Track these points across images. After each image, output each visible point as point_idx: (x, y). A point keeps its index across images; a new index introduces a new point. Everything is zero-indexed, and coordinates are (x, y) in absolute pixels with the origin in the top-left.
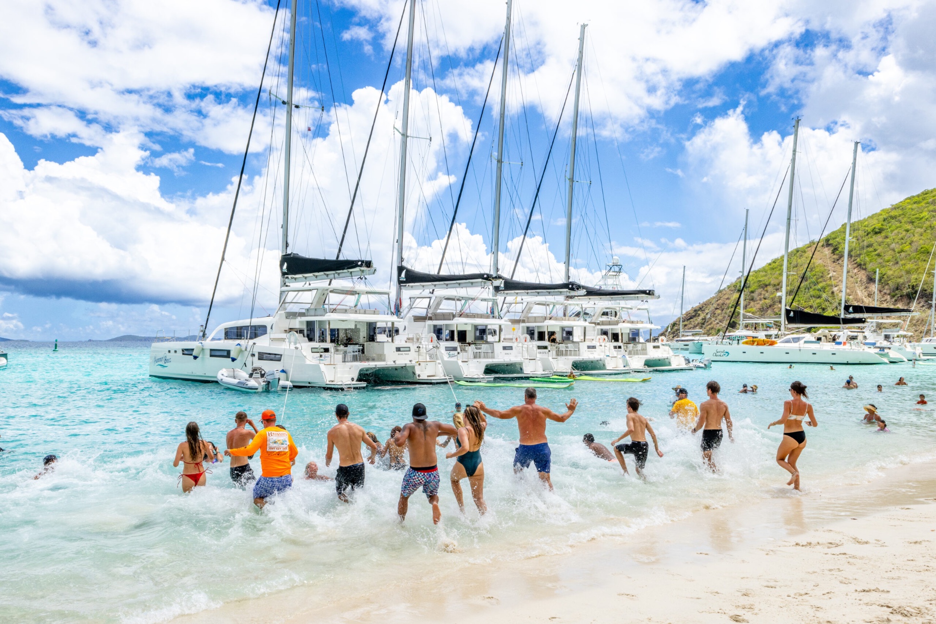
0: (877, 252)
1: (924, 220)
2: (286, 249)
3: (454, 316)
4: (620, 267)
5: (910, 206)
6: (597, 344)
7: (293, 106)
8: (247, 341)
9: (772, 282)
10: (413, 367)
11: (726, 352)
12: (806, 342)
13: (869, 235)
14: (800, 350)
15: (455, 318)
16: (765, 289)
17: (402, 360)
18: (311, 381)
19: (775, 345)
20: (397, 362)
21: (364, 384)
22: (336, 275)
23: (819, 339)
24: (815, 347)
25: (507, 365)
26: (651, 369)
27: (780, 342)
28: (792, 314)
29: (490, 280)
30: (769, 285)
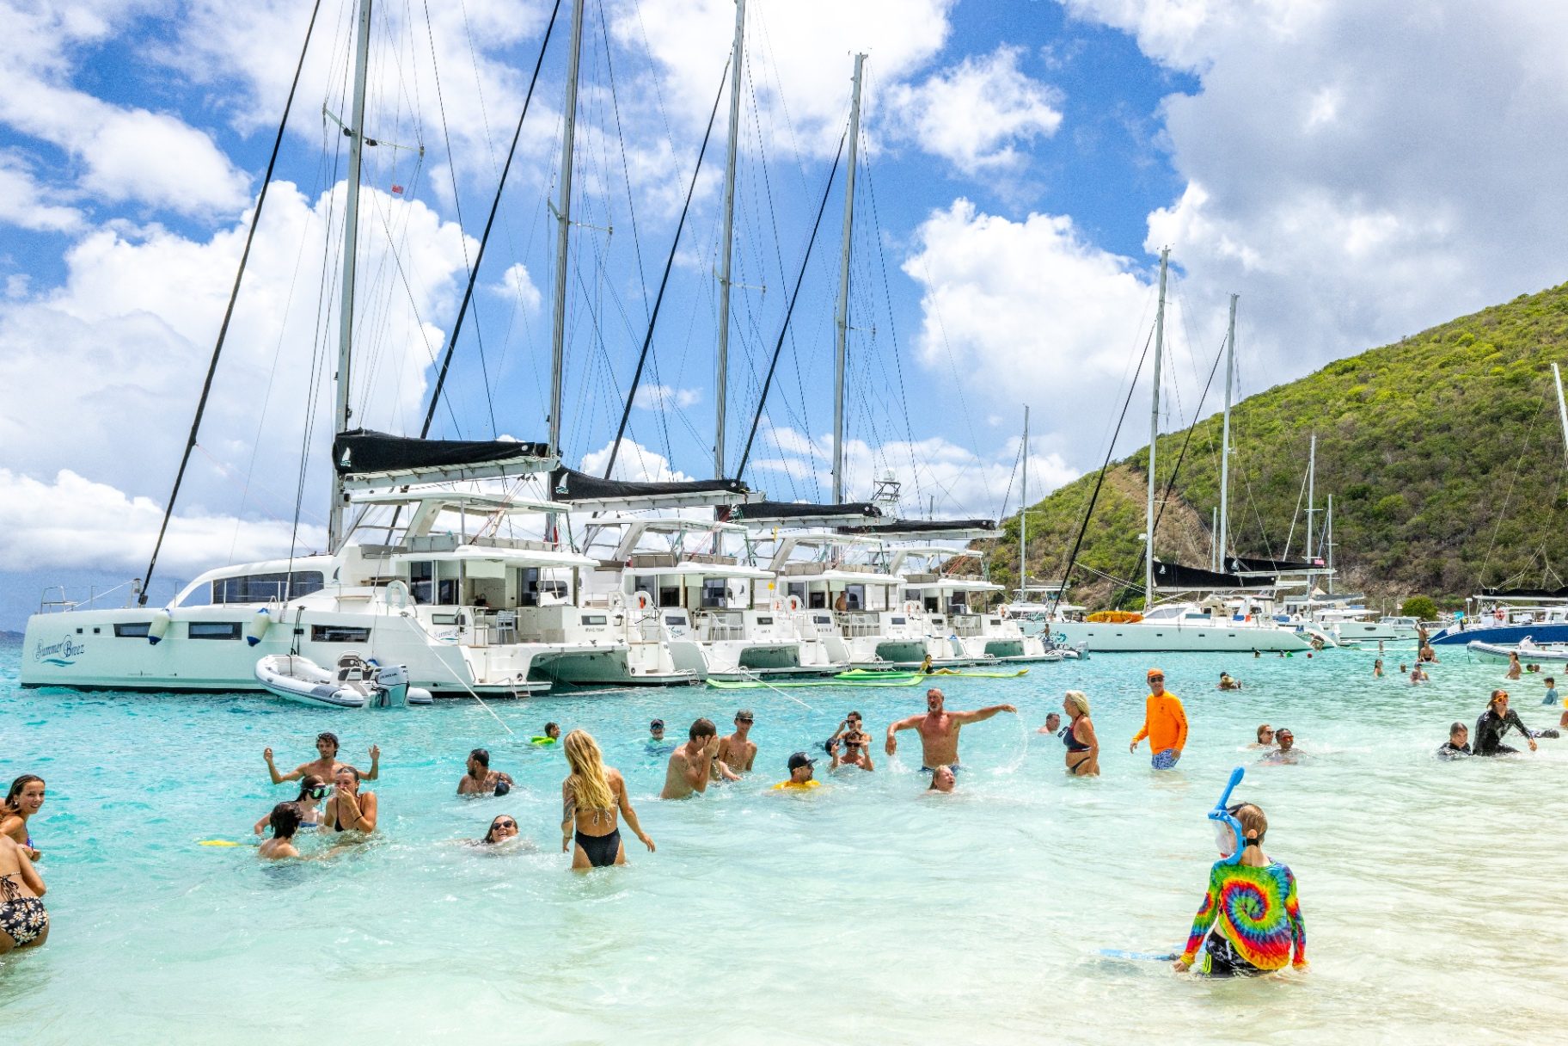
0: (1212, 481)
1: (1276, 432)
2: (346, 421)
3: (677, 560)
4: (897, 486)
5: (1254, 411)
6: (905, 615)
7: (364, 141)
8: (282, 604)
9: (1057, 528)
10: (624, 654)
11: (1064, 635)
12: (1189, 616)
13: (1199, 454)
14: (1179, 630)
15: (681, 564)
16: (1047, 538)
17: (605, 639)
18: (436, 680)
19: (1142, 622)
20: (598, 644)
21: (546, 686)
22: (467, 473)
23: (1208, 611)
24: (1202, 623)
25: (772, 652)
26: (998, 660)
27: (1148, 617)
28: (1163, 570)
29: (742, 492)
30: (1053, 532)
